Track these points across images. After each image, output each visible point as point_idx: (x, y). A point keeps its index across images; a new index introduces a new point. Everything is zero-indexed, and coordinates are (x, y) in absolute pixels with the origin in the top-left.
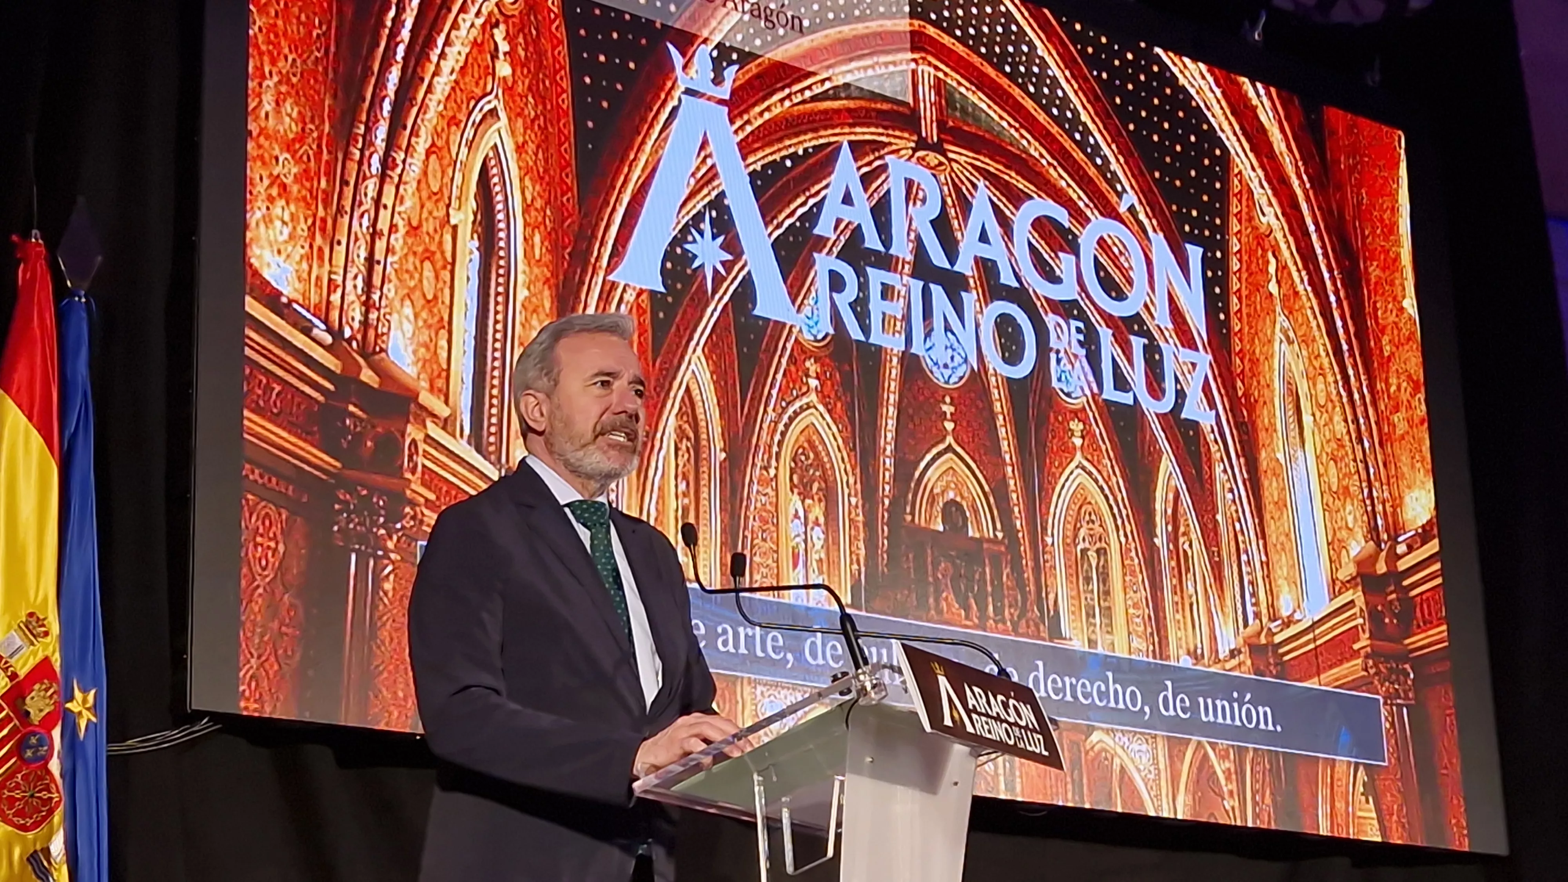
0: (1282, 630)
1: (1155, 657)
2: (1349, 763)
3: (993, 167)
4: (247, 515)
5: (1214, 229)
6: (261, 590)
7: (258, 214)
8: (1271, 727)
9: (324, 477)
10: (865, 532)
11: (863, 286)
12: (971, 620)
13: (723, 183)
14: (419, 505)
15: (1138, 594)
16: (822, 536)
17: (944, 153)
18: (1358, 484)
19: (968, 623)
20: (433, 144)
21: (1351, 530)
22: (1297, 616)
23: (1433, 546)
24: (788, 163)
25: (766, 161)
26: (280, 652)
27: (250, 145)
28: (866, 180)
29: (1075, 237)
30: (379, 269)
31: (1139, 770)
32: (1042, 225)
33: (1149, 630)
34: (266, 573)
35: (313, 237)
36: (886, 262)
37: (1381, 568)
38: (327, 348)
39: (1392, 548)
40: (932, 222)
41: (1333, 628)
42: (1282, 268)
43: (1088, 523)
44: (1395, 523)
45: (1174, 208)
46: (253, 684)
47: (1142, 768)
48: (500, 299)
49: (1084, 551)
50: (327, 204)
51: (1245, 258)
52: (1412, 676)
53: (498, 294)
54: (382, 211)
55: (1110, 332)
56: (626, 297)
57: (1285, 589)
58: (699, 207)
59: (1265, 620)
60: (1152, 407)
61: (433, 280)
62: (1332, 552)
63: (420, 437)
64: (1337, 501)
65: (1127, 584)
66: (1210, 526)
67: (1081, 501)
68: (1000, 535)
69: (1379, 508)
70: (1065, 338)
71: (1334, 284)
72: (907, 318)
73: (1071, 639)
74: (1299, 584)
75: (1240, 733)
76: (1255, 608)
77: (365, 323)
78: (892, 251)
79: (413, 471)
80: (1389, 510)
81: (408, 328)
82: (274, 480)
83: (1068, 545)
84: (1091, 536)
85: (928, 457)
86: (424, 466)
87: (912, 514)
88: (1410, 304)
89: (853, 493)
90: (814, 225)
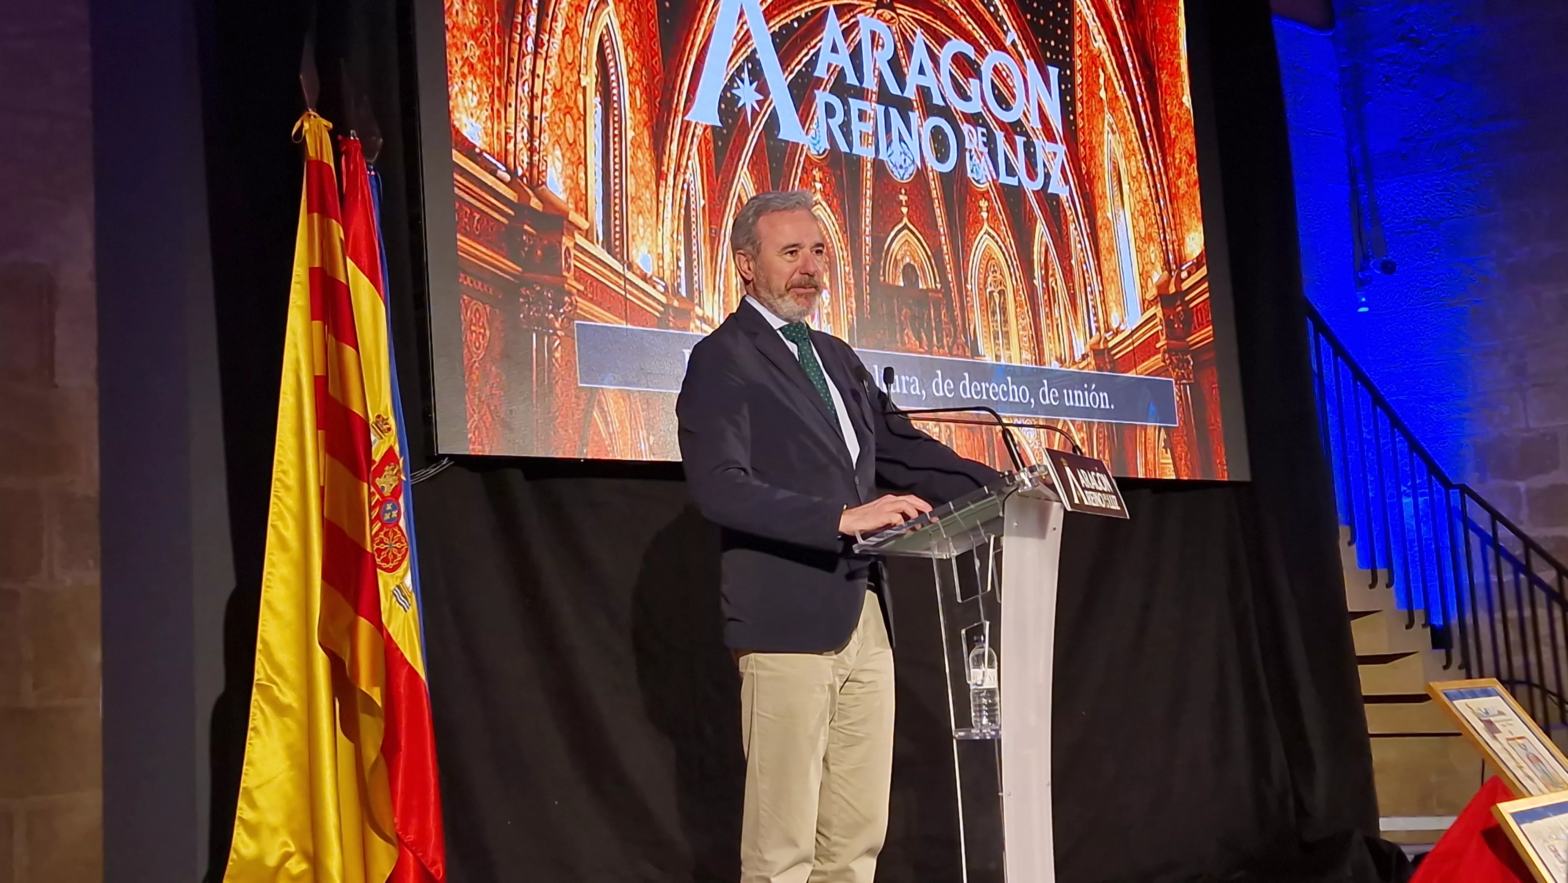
0: (1113, 338)
1: (1036, 364)
2: (1155, 427)
3: (926, 18)
4: (465, 311)
5: (1065, 54)
6: (477, 364)
7: (456, 88)
8: (1108, 407)
9: (512, 279)
10: (855, 291)
11: (847, 113)
12: (923, 348)
13: (755, 42)
14: (573, 295)
15: (1025, 321)
16: (828, 296)
17: (894, 10)
18: (1157, 231)
19: (922, 350)
20: (567, 27)
21: (1153, 264)
22: (1122, 328)
23: (1203, 271)
24: (796, 24)
25: (781, 24)
26: (492, 408)
27: (448, 36)
28: (846, 33)
29: (979, 66)
30: (537, 122)
31: (1029, 443)
32: (959, 59)
33: (1032, 345)
34: (479, 352)
35: (492, 101)
36: (861, 94)
37: (1172, 289)
38: (507, 184)
39: (1179, 275)
40: (888, 61)
41: (1144, 334)
42: (1108, 79)
43: (993, 272)
44: (1180, 257)
45: (1040, 40)
46: (477, 433)
47: (1030, 441)
48: (616, 139)
49: (991, 293)
50: (500, 77)
51: (1085, 74)
52: (1192, 363)
53: (615, 136)
54: (536, 79)
55: (1003, 134)
56: (697, 131)
57: (1115, 309)
58: (740, 61)
59: (1102, 332)
60: (1031, 187)
61: (572, 129)
62: (1142, 281)
63: (571, 244)
64: (1145, 245)
65: (1018, 314)
66: (1068, 268)
67: (988, 258)
68: (939, 286)
69: (1170, 247)
70: (974, 140)
71: (1140, 88)
72: (875, 133)
73: (985, 356)
74: (1123, 305)
75: (1088, 412)
76: (1096, 324)
77: (531, 164)
78: (864, 85)
79: (568, 270)
80: (1176, 247)
81: (559, 165)
82: (480, 283)
83: (981, 289)
84: (995, 281)
85: (893, 234)
86: (575, 266)
87: (884, 275)
88: (1187, 100)
89: (846, 264)
90: (814, 70)
